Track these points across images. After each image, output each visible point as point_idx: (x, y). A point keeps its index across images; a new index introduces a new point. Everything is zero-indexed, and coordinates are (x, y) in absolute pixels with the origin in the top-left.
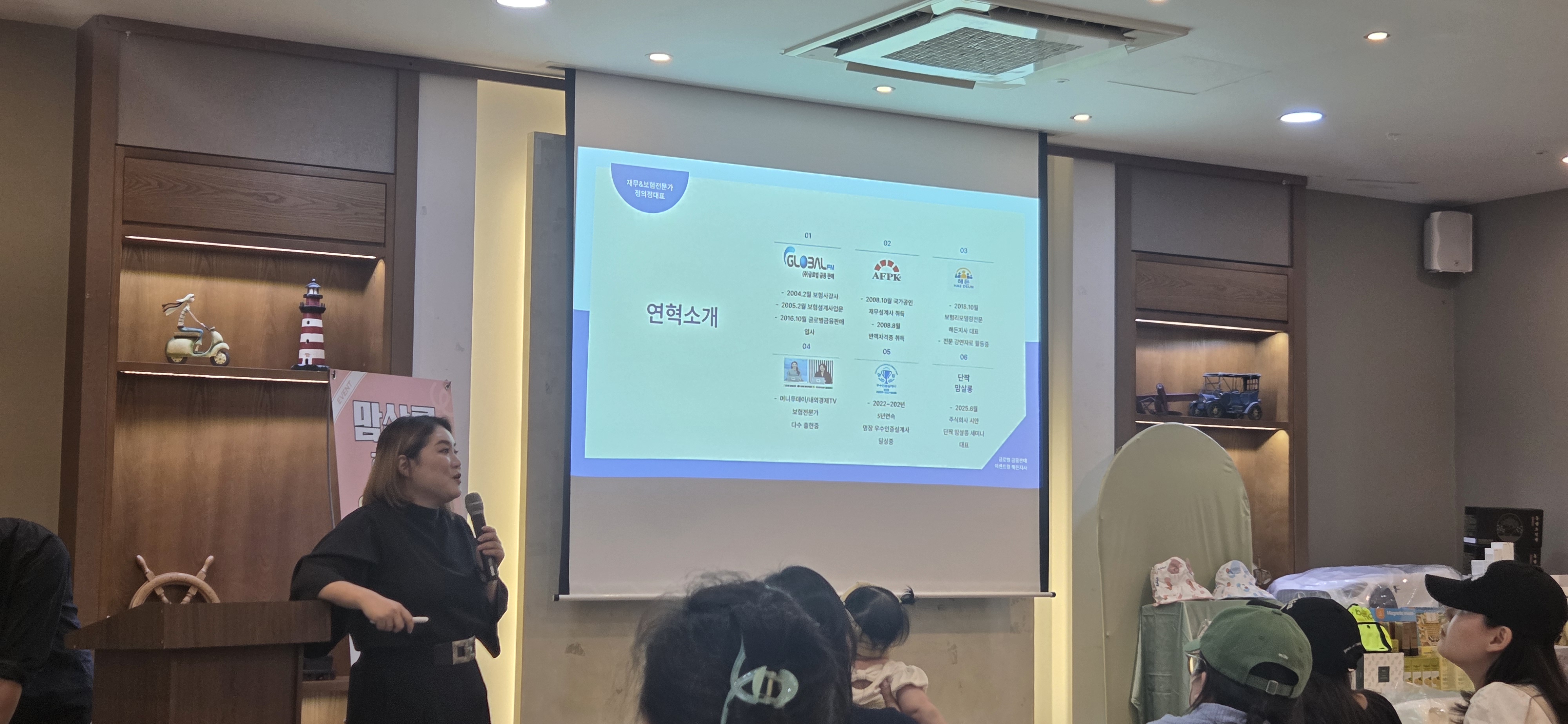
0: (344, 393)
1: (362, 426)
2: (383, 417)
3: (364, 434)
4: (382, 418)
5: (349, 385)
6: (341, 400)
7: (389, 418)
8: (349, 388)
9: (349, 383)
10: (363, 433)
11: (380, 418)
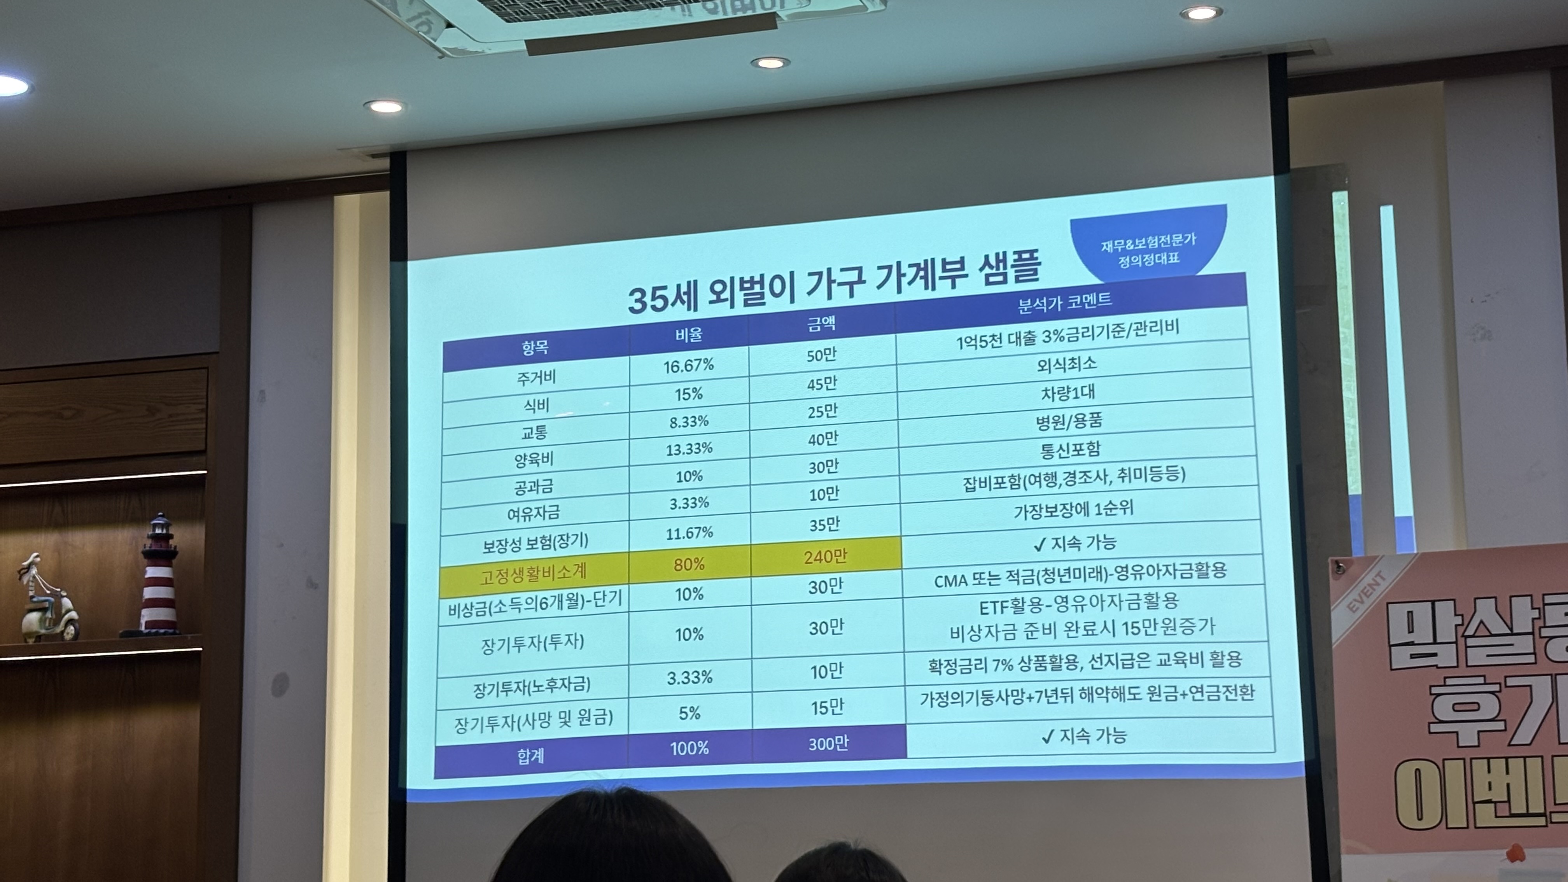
0: (1365, 594)
1: (1411, 644)
2: (1466, 623)
3: (1413, 656)
4: (1462, 625)
5: (1378, 579)
6: (1357, 604)
7: (1482, 622)
8: (1378, 584)
9: (1378, 574)
10: (1411, 655)
11: (1456, 626)
